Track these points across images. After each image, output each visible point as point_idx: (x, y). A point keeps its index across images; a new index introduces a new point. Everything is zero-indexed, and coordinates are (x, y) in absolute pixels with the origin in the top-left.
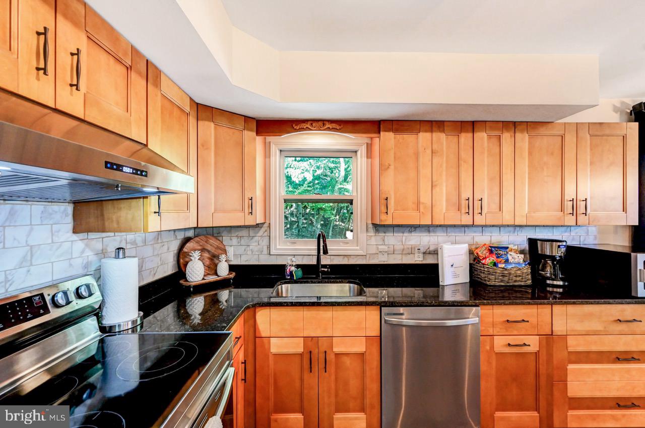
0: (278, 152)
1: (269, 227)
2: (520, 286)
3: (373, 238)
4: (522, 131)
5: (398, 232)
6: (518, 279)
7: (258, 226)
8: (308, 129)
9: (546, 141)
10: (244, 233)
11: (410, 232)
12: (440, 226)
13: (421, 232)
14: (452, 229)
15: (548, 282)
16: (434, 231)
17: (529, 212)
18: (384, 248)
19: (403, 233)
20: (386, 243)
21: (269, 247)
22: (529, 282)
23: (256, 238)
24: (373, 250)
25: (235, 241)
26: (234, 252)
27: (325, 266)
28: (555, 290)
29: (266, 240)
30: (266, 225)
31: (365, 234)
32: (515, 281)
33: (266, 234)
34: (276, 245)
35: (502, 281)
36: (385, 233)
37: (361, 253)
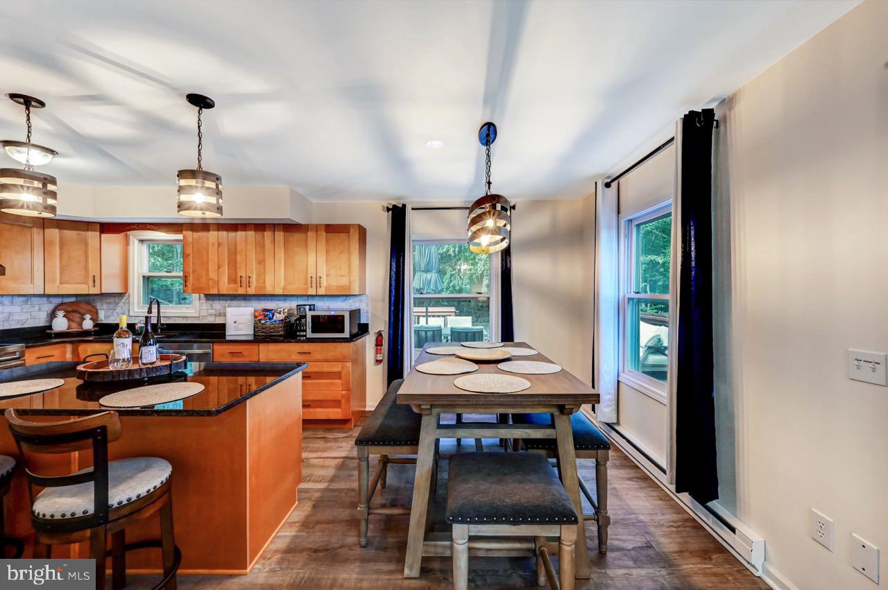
0: (136, 242)
1: (129, 296)
2: (275, 336)
3: (205, 305)
4: (280, 231)
5: (223, 300)
6: (272, 330)
7: (121, 295)
8: (135, 229)
9: (297, 236)
10: (111, 300)
11: (231, 300)
12: (254, 295)
13: (239, 300)
14: (263, 298)
15: (298, 333)
16: (249, 300)
17: (284, 286)
18: (213, 312)
19: (226, 301)
20: (214, 308)
21: (129, 311)
22: (281, 333)
23: (121, 304)
24: (204, 313)
25: (105, 306)
26: (105, 314)
27: (162, 325)
28: (302, 338)
29: (127, 306)
30: (127, 295)
31: (198, 302)
32: (271, 332)
33: (127, 301)
34: (133, 310)
35: (263, 332)
36: (213, 300)
37: (195, 315)
